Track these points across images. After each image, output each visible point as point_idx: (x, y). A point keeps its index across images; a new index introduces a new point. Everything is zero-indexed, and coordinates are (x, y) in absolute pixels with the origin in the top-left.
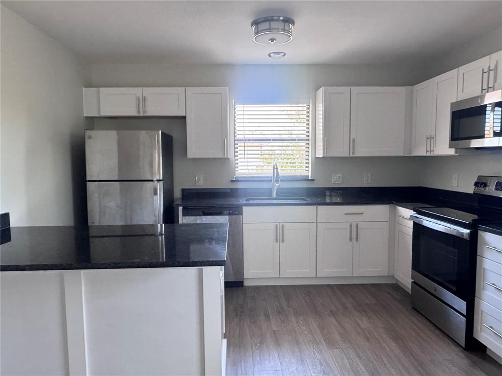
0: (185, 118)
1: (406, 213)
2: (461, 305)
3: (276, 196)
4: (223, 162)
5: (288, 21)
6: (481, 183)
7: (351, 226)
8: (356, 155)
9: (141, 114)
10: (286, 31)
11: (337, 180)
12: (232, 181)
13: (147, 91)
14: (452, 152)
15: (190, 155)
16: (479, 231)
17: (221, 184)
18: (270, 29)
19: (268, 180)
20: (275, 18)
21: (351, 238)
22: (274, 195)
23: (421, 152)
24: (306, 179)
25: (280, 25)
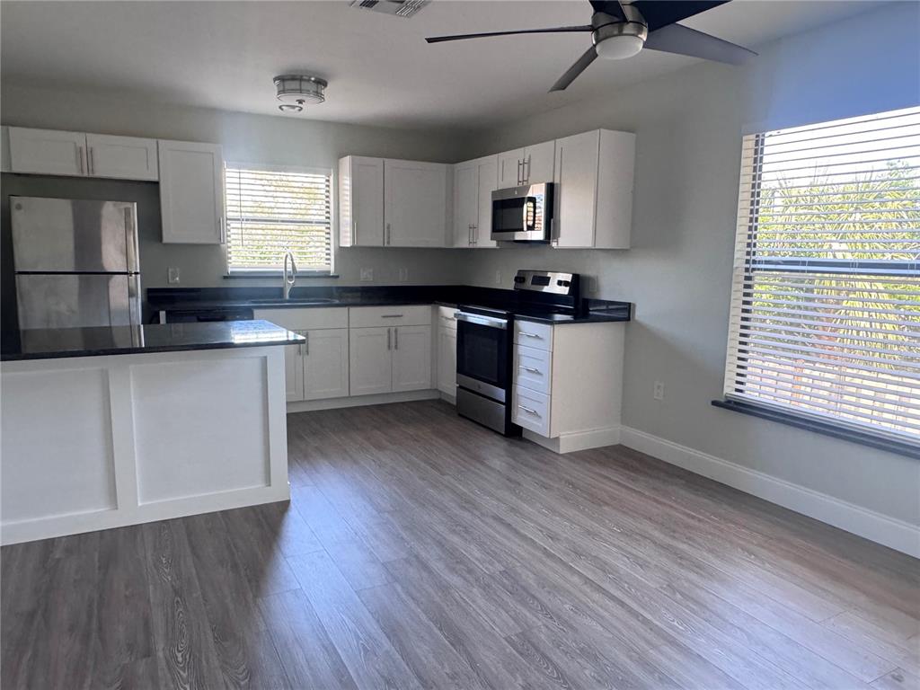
0: (156, 184)
1: (450, 312)
2: (501, 393)
3: (290, 296)
4: (213, 250)
5: (321, 83)
6: (520, 279)
7: (389, 331)
8: (392, 245)
9: (86, 175)
10: (318, 95)
11: (367, 277)
12: (225, 277)
13: (95, 140)
14: (493, 244)
15: (166, 239)
16: (515, 321)
17: (209, 281)
18: (301, 91)
19: (278, 277)
20: (304, 78)
21: (389, 347)
22: (287, 297)
23: (464, 243)
24: (326, 275)
25: (313, 87)
